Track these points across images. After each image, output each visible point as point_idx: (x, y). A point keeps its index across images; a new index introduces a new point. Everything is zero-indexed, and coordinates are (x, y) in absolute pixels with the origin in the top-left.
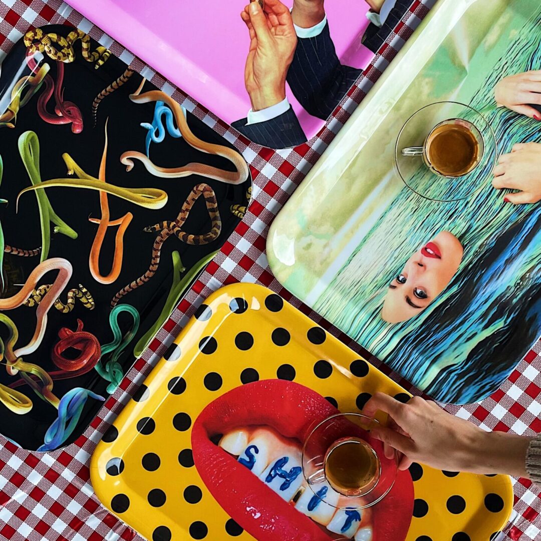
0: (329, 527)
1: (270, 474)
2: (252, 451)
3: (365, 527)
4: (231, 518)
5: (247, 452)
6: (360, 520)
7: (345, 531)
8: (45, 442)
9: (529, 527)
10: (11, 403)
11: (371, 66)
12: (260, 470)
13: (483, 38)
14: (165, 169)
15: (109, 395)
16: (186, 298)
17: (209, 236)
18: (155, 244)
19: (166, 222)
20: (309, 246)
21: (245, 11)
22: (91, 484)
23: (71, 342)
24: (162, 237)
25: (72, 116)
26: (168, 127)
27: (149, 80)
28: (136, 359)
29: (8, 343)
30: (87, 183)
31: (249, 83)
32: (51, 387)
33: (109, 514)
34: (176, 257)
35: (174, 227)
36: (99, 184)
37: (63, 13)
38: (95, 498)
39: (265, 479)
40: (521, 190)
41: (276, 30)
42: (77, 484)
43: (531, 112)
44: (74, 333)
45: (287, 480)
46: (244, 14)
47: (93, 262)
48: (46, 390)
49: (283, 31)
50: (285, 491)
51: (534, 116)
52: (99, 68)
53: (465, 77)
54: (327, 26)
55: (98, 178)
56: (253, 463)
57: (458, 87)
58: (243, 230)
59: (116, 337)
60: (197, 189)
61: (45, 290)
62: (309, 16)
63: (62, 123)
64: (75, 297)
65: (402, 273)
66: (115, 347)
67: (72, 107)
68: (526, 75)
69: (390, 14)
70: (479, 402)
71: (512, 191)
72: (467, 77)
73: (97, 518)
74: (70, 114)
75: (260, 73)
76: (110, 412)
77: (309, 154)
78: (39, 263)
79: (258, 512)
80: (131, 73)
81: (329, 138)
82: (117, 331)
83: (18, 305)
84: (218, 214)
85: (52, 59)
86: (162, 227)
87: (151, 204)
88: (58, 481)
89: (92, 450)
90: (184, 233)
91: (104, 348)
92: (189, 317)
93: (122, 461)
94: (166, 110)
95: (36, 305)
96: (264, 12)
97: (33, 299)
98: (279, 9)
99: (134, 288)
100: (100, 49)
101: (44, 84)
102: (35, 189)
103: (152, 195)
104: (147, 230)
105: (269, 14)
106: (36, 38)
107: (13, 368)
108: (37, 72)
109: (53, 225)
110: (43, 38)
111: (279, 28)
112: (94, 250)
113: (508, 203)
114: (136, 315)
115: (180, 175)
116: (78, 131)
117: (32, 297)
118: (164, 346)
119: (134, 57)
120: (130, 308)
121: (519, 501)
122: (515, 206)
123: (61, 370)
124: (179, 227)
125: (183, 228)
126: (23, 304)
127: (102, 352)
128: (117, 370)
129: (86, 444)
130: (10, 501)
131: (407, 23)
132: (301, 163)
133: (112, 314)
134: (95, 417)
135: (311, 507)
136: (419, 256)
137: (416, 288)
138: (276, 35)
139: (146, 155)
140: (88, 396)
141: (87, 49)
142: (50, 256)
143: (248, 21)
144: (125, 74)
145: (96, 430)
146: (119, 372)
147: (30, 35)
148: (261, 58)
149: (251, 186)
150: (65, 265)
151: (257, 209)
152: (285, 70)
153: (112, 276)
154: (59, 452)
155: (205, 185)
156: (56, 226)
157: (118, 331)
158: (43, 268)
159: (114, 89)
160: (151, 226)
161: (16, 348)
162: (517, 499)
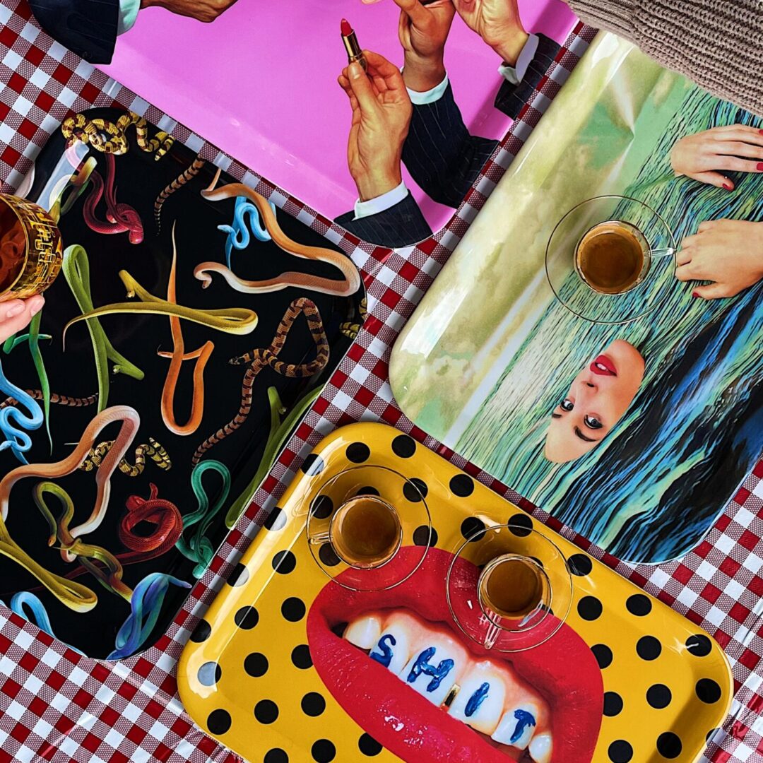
0: (495, 737)
1: (413, 672)
2: (388, 642)
3: (543, 733)
4: (364, 732)
5: (381, 644)
6: (534, 724)
7: (516, 740)
8: (117, 647)
9: (756, 721)
10: (71, 599)
11: (509, 134)
12: (400, 666)
13: (650, 91)
14: (253, 283)
15: (197, 579)
16: (289, 448)
17: (314, 365)
18: (245, 379)
19: (257, 350)
20: (445, 369)
21: (344, 75)
22: (179, 698)
23: (143, 514)
24: (254, 370)
25: (129, 222)
26: (253, 228)
27: (226, 170)
28: (229, 530)
29: (61, 521)
30: (152, 306)
31: (353, 166)
32: (120, 575)
33: (205, 738)
34: (272, 396)
35: (269, 355)
36: (168, 307)
37: (110, 91)
38: (186, 717)
39: (406, 678)
40: (714, 280)
41: (384, 97)
42: (161, 699)
43: (719, 181)
44: (146, 502)
45: (435, 678)
46: (342, 78)
47: (166, 407)
48: (114, 578)
49: (393, 98)
50: (433, 692)
51: (724, 185)
52: (160, 160)
53: (631, 140)
54: (449, 87)
55: (166, 299)
56: (390, 658)
57: (623, 153)
58: (358, 354)
59: (202, 502)
60: (295, 306)
61: (106, 448)
62: (426, 77)
63: (116, 232)
64: (145, 455)
65: (567, 398)
66: (201, 517)
67: (128, 211)
68: (709, 134)
69: (528, 69)
70: (680, 559)
71: (703, 283)
72: (633, 141)
73: (189, 743)
74: (127, 220)
75: (367, 152)
76: (199, 603)
77: (436, 251)
78: (96, 414)
79: (401, 722)
80: (201, 163)
81: (461, 229)
82: (201, 495)
83: (72, 469)
84: (324, 335)
85: (99, 151)
86: (252, 357)
87: (237, 329)
88: (136, 697)
89: (178, 653)
90: (282, 363)
91: (187, 519)
92: (295, 471)
93: (218, 667)
94: (249, 208)
95: (95, 468)
96: (368, 74)
97: (91, 461)
98: (386, 70)
99: (221, 438)
100: (160, 136)
101: (91, 183)
102: (86, 318)
103: (238, 317)
104: (234, 362)
105: (375, 77)
106: (77, 126)
107: (69, 553)
108: (81, 169)
109: (111, 364)
110: (86, 125)
111: (388, 94)
112: (167, 392)
113: (699, 298)
114: (226, 473)
115: (272, 288)
116: (137, 241)
117: (89, 458)
118: (265, 512)
119: (204, 142)
120: (217, 465)
121: (742, 687)
122: (707, 301)
123: (132, 551)
124: (274, 355)
125: (280, 357)
126: (78, 469)
127: (184, 525)
128: (205, 546)
129: (170, 646)
130: (75, 727)
131: (552, 77)
132: (427, 264)
133: (194, 474)
134: (180, 609)
135: (470, 710)
136: (587, 374)
137: (587, 416)
138: (384, 103)
139: (227, 265)
140: (170, 583)
141: (143, 137)
142: (110, 404)
143: (348, 87)
144: (194, 165)
145: (182, 627)
146: (207, 549)
147: (69, 123)
148: (368, 134)
149: (364, 297)
150: (130, 414)
151: (375, 326)
152: (400, 147)
153: (191, 425)
154: (135, 659)
155: (305, 299)
156: (115, 364)
157: (204, 496)
158: (103, 420)
159: (181, 184)
160: (239, 357)
161: (72, 525)
162: (738, 685)
